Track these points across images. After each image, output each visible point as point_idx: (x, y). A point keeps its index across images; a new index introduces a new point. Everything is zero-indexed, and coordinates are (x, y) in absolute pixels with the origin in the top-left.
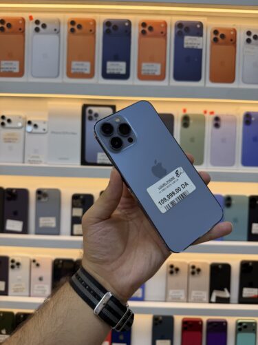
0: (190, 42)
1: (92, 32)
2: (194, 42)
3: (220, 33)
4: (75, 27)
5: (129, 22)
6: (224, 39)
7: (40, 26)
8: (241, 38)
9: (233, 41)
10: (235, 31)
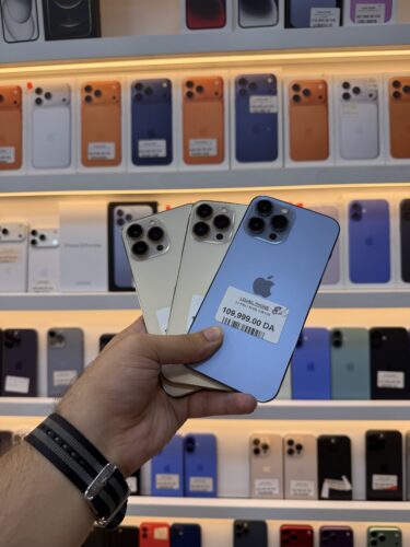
0: (258, 104)
1: (117, 100)
2: (265, 103)
3: (303, 88)
5: (169, 82)
6: (309, 97)
7: (43, 96)
8: (335, 93)
9: (323, 99)
10: (325, 84)
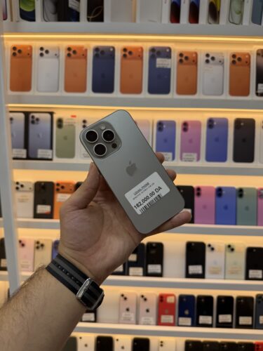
0: (161, 63)
2: (165, 63)
3: (185, 55)
4: (71, 53)
5: (114, 48)
6: (188, 60)
7: (44, 52)
8: (201, 59)
9: (195, 62)
10: (196, 54)
